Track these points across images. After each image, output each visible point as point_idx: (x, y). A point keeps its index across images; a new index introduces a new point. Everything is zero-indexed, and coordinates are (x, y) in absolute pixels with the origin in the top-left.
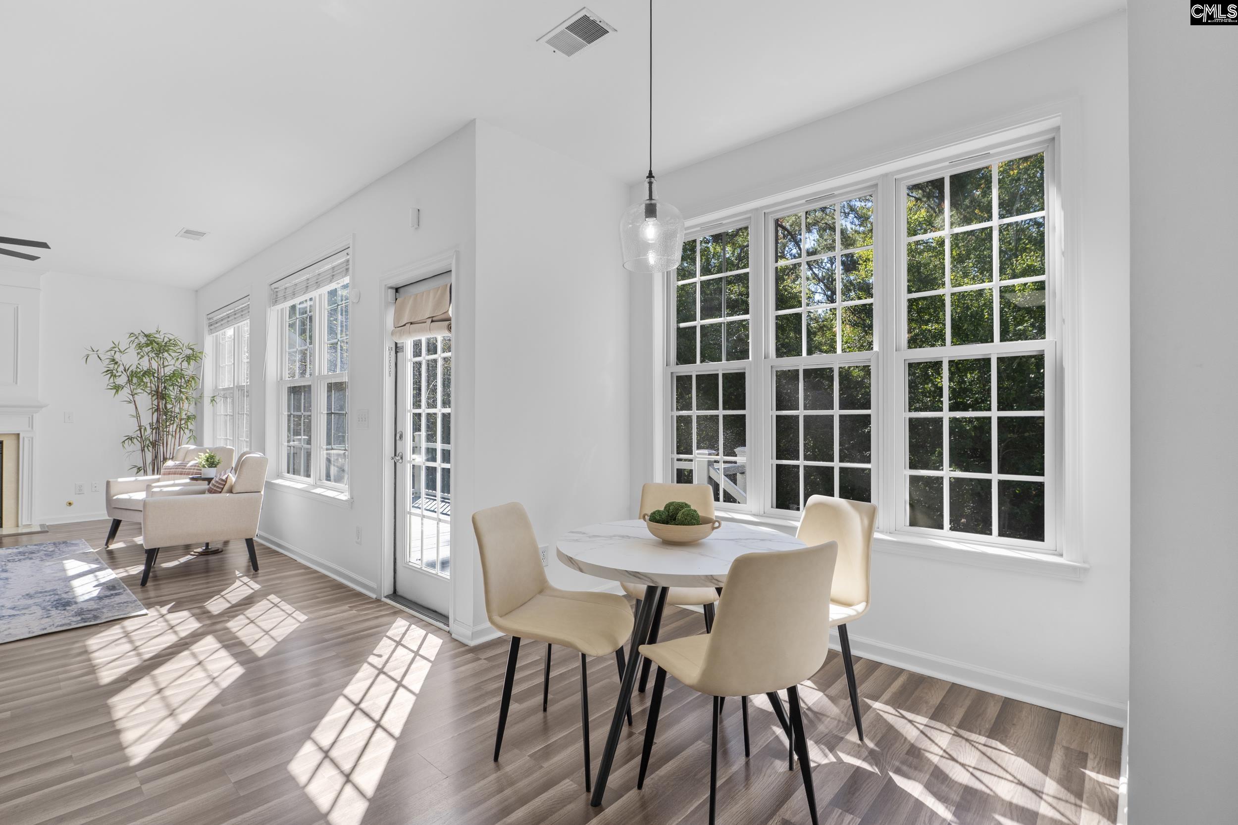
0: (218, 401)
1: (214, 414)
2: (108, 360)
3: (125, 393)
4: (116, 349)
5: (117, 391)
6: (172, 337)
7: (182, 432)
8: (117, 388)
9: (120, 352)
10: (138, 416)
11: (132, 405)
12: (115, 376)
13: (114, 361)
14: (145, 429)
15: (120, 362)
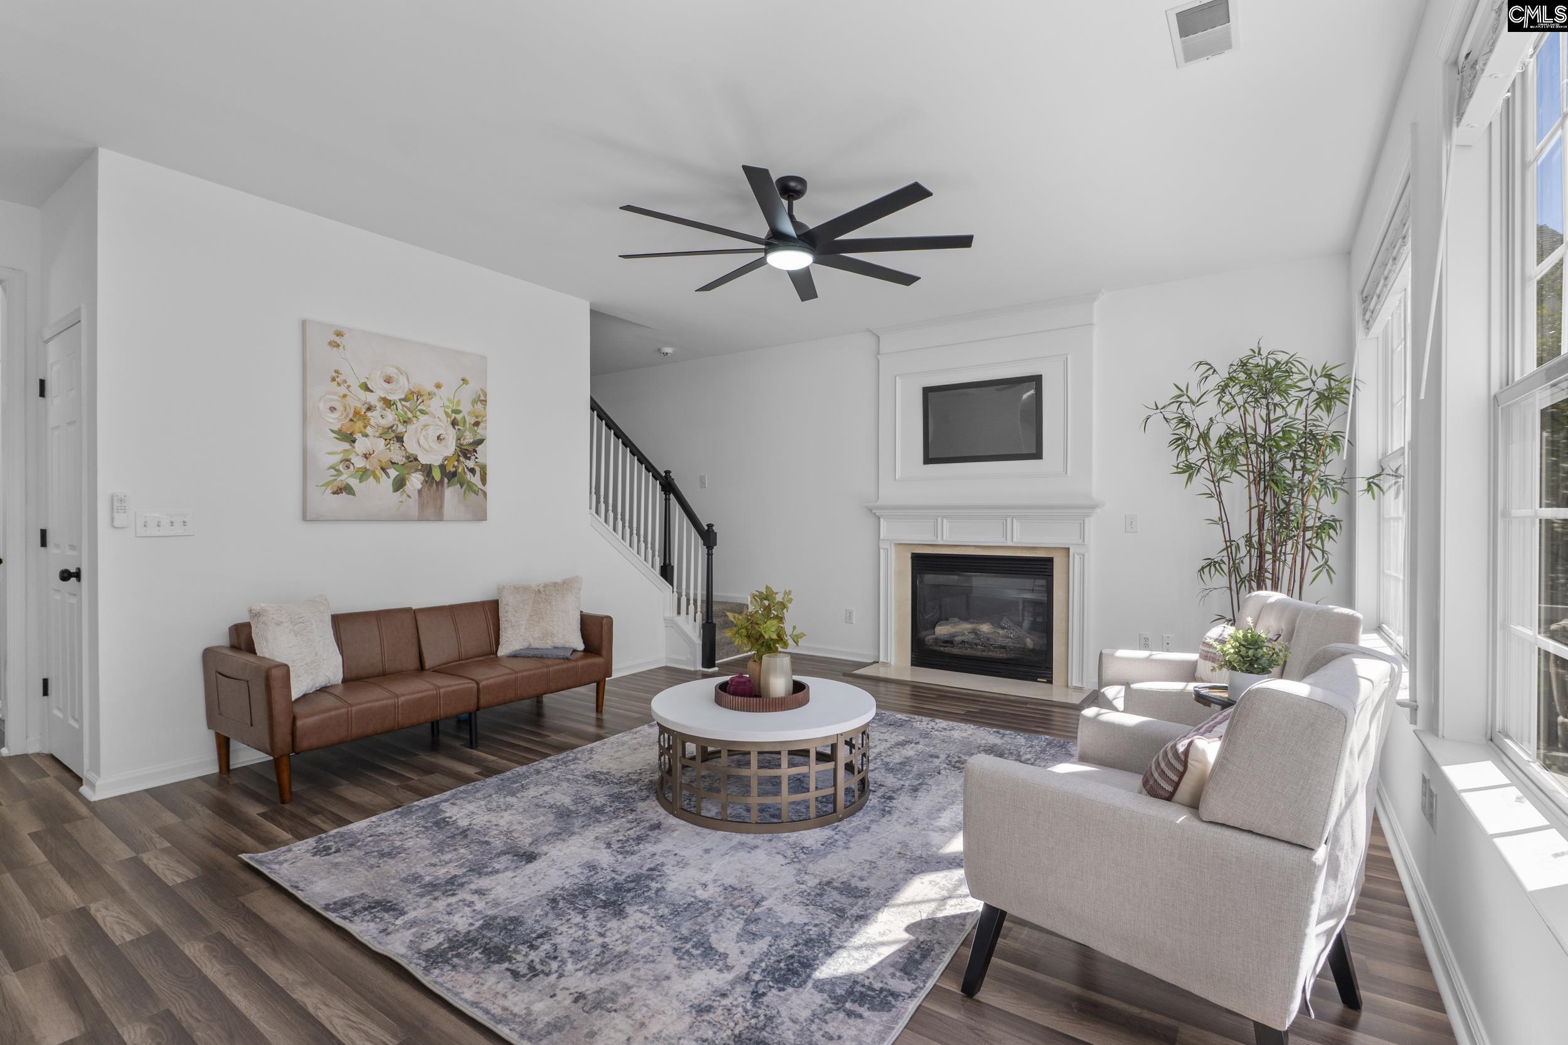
0: (1385, 487)
1: (1380, 518)
2: (1175, 421)
3: (1201, 480)
4: (1184, 399)
5: (1190, 477)
6: (1283, 358)
7: (1307, 551)
8: (1189, 470)
9: (1192, 402)
10: (1222, 521)
11: (1214, 502)
12: (1188, 449)
13: (1184, 422)
14: (1238, 547)
15: (1193, 423)
